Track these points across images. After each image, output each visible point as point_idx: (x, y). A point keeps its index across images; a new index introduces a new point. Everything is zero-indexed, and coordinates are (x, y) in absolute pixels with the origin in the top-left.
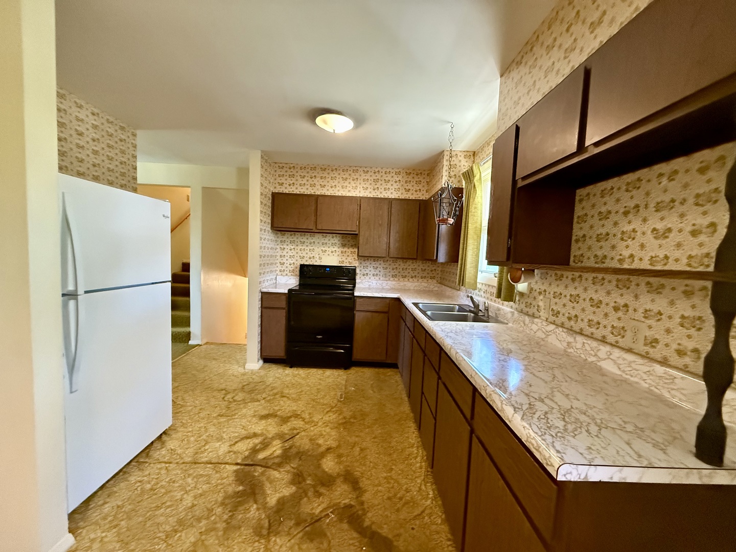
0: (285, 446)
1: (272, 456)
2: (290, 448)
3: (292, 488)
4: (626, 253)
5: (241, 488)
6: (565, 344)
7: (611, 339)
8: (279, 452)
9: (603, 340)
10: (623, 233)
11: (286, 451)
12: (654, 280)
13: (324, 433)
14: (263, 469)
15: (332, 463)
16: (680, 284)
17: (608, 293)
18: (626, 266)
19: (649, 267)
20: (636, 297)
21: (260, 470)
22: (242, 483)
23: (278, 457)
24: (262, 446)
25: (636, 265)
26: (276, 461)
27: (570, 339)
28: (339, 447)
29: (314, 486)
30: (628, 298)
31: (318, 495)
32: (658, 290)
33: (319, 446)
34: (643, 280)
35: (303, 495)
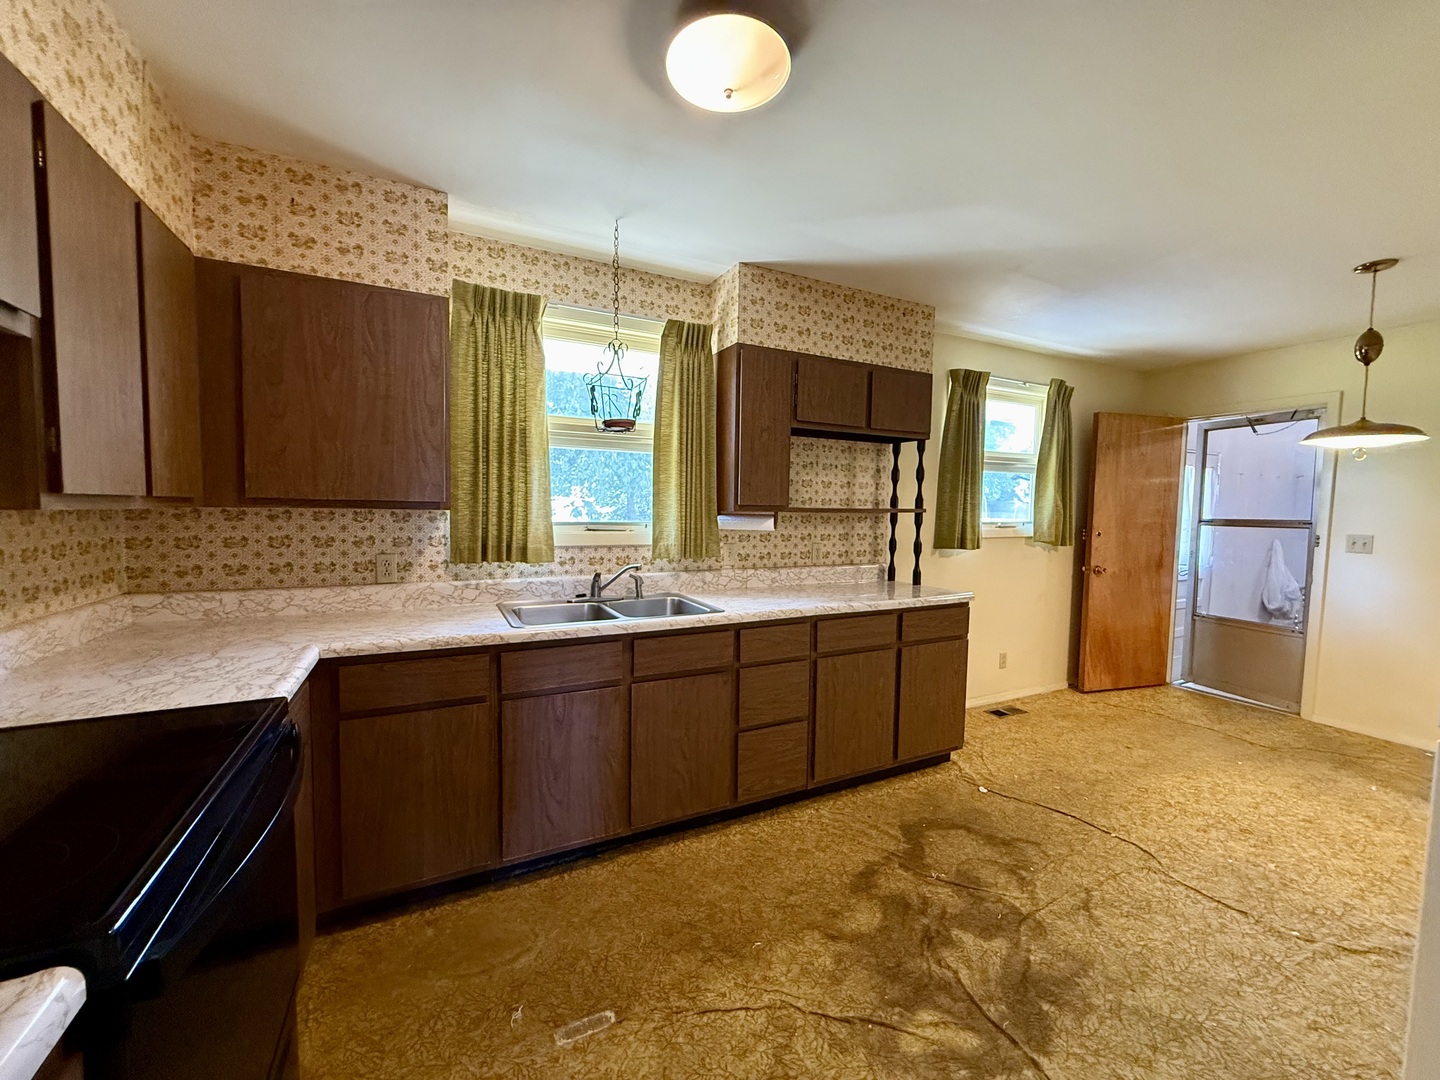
0: (901, 1016)
1: (949, 1019)
2: (893, 1004)
3: (956, 935)
4: (807, 497)
5: (1046, 1007)
6: (769, 582)
7: (801, 562)
8: (926, 1016)
9: (795, 565)
10: (803, 481)
11: (910, 1005)
12: (825, 515)
13: (796, 969)
14: (985, 1007)
15: (858, 915)
16: (837, 516)
17: (796, 527)
18: (807, 506)
19: (821, 507)
20: (815, 527)
21: (992, 1011)
22: (1042, 1015)
23: (938, 1007)
24: (952, 1066)
25: (814, 506)
26: (944, 1000)
27: (774, 575)
28: (812, 926)
29: (923, 913)
30: (810, 529)
31: (925, 901)
32: (827, 521)
33: (838, 959)
34: (819, 515)
35: (947, 916)
